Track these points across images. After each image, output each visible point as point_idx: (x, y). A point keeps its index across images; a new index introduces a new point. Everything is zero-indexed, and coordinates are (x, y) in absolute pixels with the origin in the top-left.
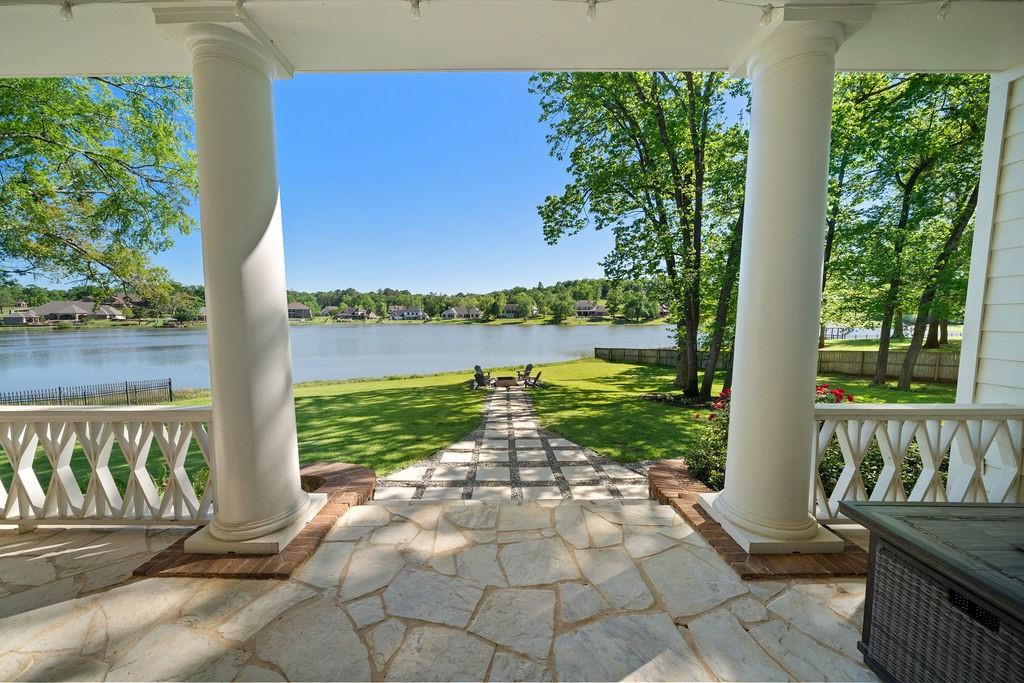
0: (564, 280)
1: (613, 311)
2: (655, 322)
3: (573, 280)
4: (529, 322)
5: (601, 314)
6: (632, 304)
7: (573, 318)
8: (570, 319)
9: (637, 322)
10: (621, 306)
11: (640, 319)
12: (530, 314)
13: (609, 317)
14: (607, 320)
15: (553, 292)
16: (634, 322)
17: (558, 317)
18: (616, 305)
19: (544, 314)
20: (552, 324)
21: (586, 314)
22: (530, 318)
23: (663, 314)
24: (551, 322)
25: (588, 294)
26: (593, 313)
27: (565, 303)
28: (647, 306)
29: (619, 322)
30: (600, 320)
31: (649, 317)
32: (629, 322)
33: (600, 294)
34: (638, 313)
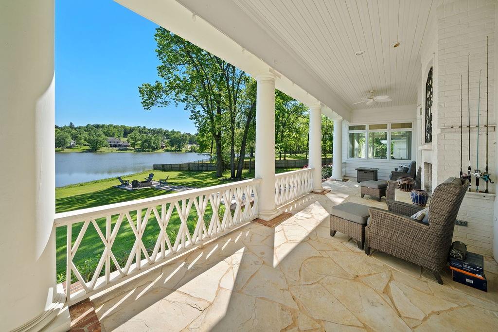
0: (93, 123)
1: (134, 144)
2: (158, 151)
3: (101, 123)
4: (67, 150)
5: (126, 146)
6: (146, 141)
7: (106, 148)
8: (103, 149)
9: (149, 151)
10: (139, 142)
11: (150, 149)
12: (69, 145)
13: (132, 148)
14: (130, 150)
15: (86, 131)
16: (147, 151)
17: (94, 147)
18: (136, 141)
19: (80, 144)
20: (90, 152)
21: (115, 146)
22: (68, 148)
23: (162, 147)
24: (88, 151)
25: (114, 134)
26: (120, 145)
27: (100, 139)
28: (154, 143)
29: (139, 150)
30: (126, 149)
31: (155, 149)
32: (144, 151)
33: (122, 135)
34: (150, 146)
